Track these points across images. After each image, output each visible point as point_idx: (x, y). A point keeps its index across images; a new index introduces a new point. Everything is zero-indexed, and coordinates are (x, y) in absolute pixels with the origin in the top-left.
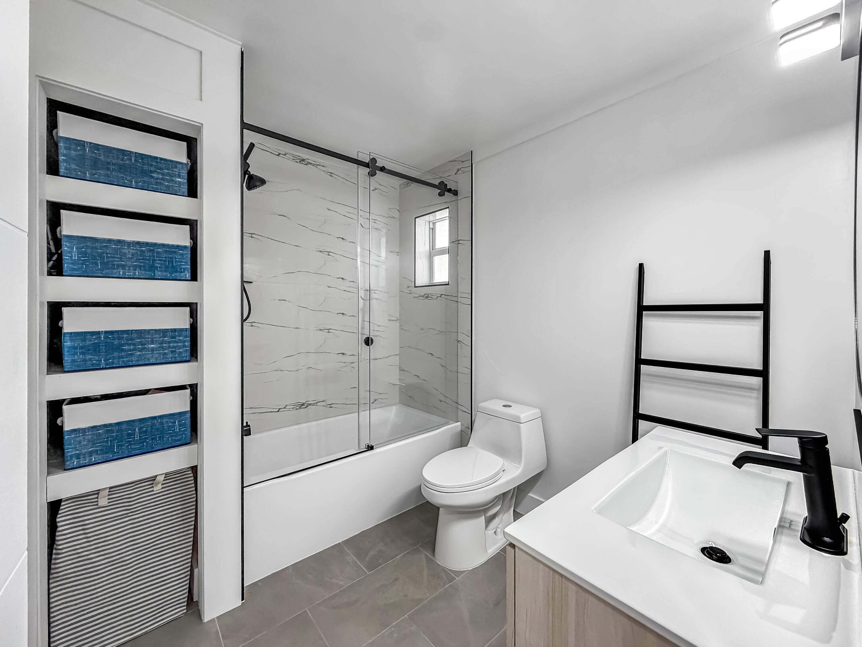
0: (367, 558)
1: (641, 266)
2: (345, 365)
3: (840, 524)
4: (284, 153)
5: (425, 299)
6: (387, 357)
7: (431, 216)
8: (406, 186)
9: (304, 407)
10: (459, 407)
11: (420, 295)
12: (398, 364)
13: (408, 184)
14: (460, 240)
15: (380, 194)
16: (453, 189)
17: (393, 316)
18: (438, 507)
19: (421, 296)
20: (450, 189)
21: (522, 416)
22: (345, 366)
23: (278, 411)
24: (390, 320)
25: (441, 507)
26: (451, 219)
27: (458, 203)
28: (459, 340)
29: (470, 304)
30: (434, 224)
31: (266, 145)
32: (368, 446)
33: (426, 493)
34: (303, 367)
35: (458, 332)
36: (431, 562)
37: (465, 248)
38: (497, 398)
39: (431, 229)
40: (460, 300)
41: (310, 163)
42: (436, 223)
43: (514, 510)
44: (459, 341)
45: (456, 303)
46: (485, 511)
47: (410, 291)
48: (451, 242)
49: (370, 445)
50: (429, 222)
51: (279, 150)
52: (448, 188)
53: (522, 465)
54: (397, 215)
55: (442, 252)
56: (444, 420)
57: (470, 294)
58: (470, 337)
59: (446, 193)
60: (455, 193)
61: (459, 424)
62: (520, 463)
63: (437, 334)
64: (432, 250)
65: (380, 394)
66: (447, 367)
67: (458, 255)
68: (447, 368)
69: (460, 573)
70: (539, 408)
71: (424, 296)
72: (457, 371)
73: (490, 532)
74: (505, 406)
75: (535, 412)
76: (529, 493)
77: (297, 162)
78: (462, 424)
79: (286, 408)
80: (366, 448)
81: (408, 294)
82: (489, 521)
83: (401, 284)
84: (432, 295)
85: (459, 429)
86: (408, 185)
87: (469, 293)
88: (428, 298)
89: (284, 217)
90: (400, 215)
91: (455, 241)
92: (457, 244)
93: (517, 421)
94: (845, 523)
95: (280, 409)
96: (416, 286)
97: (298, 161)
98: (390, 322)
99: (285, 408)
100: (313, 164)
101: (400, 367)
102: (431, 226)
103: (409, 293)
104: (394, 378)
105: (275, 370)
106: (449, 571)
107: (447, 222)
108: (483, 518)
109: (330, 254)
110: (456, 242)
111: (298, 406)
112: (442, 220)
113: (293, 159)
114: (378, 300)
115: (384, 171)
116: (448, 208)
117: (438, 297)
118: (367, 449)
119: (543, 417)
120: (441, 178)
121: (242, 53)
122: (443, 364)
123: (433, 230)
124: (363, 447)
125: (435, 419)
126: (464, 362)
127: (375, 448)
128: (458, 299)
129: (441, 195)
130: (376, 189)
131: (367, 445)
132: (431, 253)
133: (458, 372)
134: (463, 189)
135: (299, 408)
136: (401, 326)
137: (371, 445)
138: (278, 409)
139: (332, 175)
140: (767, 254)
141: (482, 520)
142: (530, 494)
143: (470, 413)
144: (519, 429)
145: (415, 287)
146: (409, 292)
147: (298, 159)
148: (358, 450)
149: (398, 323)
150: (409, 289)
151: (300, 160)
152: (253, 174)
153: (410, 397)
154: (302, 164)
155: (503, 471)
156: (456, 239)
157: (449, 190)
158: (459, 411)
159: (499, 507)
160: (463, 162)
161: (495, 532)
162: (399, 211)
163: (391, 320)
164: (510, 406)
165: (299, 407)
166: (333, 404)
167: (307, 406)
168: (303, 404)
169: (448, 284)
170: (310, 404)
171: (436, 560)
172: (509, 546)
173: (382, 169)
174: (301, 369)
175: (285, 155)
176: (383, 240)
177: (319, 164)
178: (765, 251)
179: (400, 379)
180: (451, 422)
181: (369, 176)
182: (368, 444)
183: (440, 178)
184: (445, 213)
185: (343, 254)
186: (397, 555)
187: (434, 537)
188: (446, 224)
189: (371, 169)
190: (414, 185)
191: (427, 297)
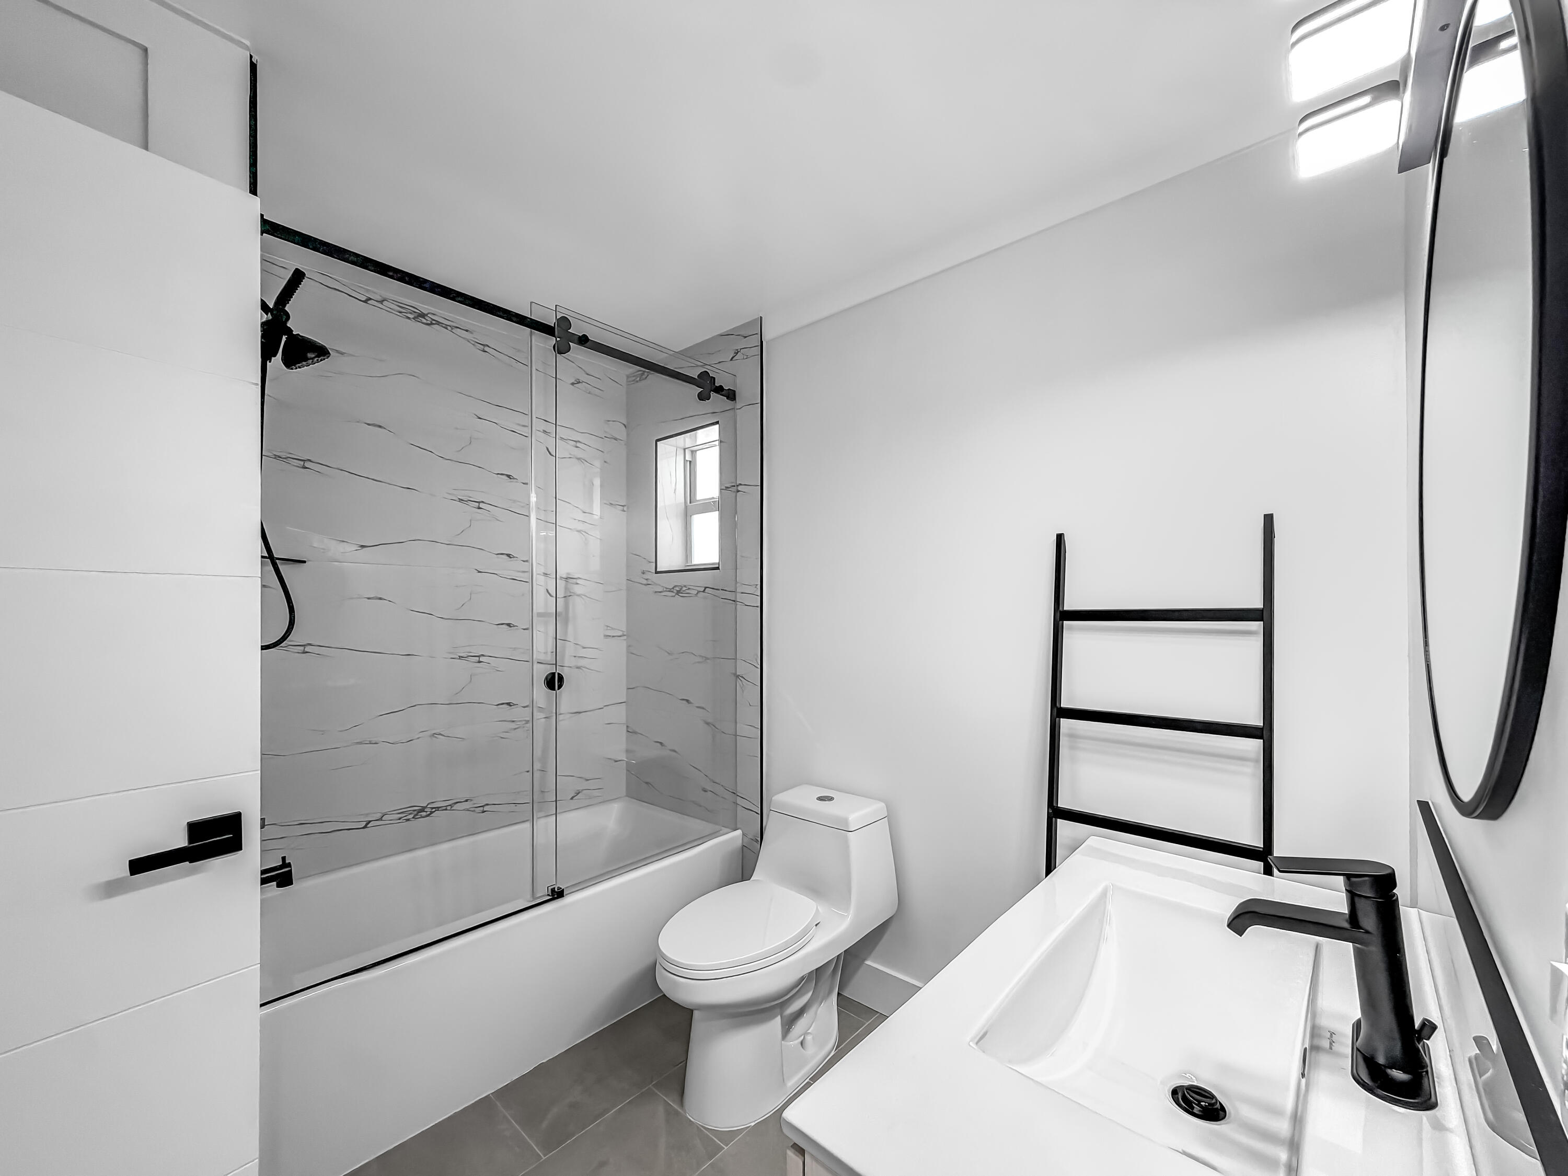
0: (545, 1125)
1: (1060, 538)
2: (513, 725)
3: (1420, 1039)
4: (379, 298)
5: (674, 596)
6: (602, 708)
7: (687, 439)
8: (638, 379)
9: (424, 814)
10: (739, 801)
11: (666, 588)
12: (624, 720)
13: (643, 374)
14: (740, 484)
15: (588, 392)
16: (727, 389)
17: (613, 629)
18: (690, 1009)
19: (668, 590)
20: (721, 387)
21: (852, 817)
22: (515, 729)
23: (365, 827)
24: (607, 636)
25: (695, 1009)
26: (722, 444)
27: (735, 416)
28: (738, 674)
29: (759, 605)
30: (693, 453)
31: (337, 278)
32: (553, 890)
33: (665, 983)
34: (421, 735)
35: (736, 659)
36: (676, 1120)
37: (749, 500)
38: (806, 784)
39: (688, 463)
40: (739, 597)
41: (438, 323)
42: (697, 452)
43: (838, 993)
44: (738, 676)
45: (732, 604)
46: (783, 1005)
47: (647, 579)
48: (724, 489)
49: (556, 890)
50: (685, 449)
51: (368, 290)
52: (716, 385)
53: (852, 911)
54: (621, 433)
55: (706, 507)
56: (708, 828)
57: (759, 587)
58: (759, 667)
59: (713, 394)
60: (731, 395)
61: (739, 833)
62: (847, 909)
63: (699, 662)
64: (690, 503)
65: (588, 780)
66: (717, 726)
67: (736, 513)
68: (717, 728)
69: (732, 1134)
70: (884, 802)
71: (672, 590)
72: (734, 733)
73: (793, 1042)
74: (821, 799)
75: (876, 808)
76: (865, 959)
77: (409, 318)
78: (743, 834)
79: (383, 819)
80: (548, 895)
81: (644, 586)
82: (789, 1024)
83: (628, 566)
84: (689, 589)
85: (739, 843)
86: (644, 377)
87: (757, 585)
88: (680, 595)
89: (380, 429)
90: (628, 435)
91: (730, 487)
92: (735, 492)
93: (842, 828)
94: (1428, 1039)
95: (370, 821)
96: (658, 570)
97: (411, 316)
98: (609, 640)
99: (381, 819)
100: (444, 325)
101: (627, 727)
102: (688, 458)
103: (646, 585)
104: (617, 747)
105: (358, 743)
106: (709, 1132)
107: (716, 450)
108: (778, 1019)
109: (482, 505)
110: (734, 489)
111: (410, 814)
112: (707, 445)
113: (400, 312)
114: (583, 598)
115: (586, 345)
116: (717, 423)
117: (699, 592)
118: (550, 897)
119: (891, 818)
120: (705, 367)
121: (253, 67)
122: (709, 720)
123: (691, 466)
124: (543, 892)
125: (697, 825)
126: (749, 715)
127: (566, 895)
128: (736, 597)
129: (702, 397)
130: (579, 382)
131: (550, 888)
132: (688, 507)
133: (736, 735)
134: (747, 389)
135: (413, 818)
136: (629, 646)
137: (559, 888)
138: (365, 823)
139: (486, 349)
140: (1269, 520)
141: (776, 1023)
142: (868, 962)
143: (760, 813)
144: (846, 843)
145: (657, 572)
146: (645, 582)
147: (411, 313)
148: (532, 899)
149: (625, 642)
150: (645, 576)
151: (416, 314)
152: (298, 334)
153: (647, 783)
154: (420, 323)
155: (816, 925)
156: (732, 483)
157: (719, 390)
158: (739, 808)
159: (810, 994)
160: (745, 337)
161: (802, 1043)
162: (625, 427)
163: (610, 636)
164: (831, 799)
165: (412, 816)
166: (487, 805)
167: (432, 813)
168: (423, 809)
169: (718, 568)
170: (438, 809)
171: (685, 1112)
172: (793, 1150)
173: (583, 340)
174: (418, 738)
175: (381, 302)
176: (597, 482)
177: (458, 326)
178: (1264, 515)
179: (627, 751)
180: (726, 830)
181: (555, 352)
182: (552, 887)
183: (701, 366)
184: (713, 433)
185: (510, 507)
186: (606, 1111)
187: (684, 1062)
188: (715, 452)
189: (558, 339)
190: (656, 379)
191: (678, 592)
